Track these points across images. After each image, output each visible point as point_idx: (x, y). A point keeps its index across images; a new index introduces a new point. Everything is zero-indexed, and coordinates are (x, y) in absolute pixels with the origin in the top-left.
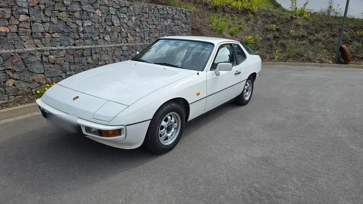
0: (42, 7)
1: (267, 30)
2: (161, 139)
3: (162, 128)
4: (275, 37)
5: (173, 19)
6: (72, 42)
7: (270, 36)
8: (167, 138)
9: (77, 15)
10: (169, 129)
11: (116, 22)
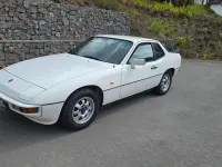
0: (7, 9)
1: (200, 33)
2: (76, 119)
3: (76, 109)
4: (205, 39)
5: (115, 21)
6: (29, 36)
7: (201, 37)
8: (81, 118)
9: (34, 16)
10: (83, 111)
11: (66, 23)
